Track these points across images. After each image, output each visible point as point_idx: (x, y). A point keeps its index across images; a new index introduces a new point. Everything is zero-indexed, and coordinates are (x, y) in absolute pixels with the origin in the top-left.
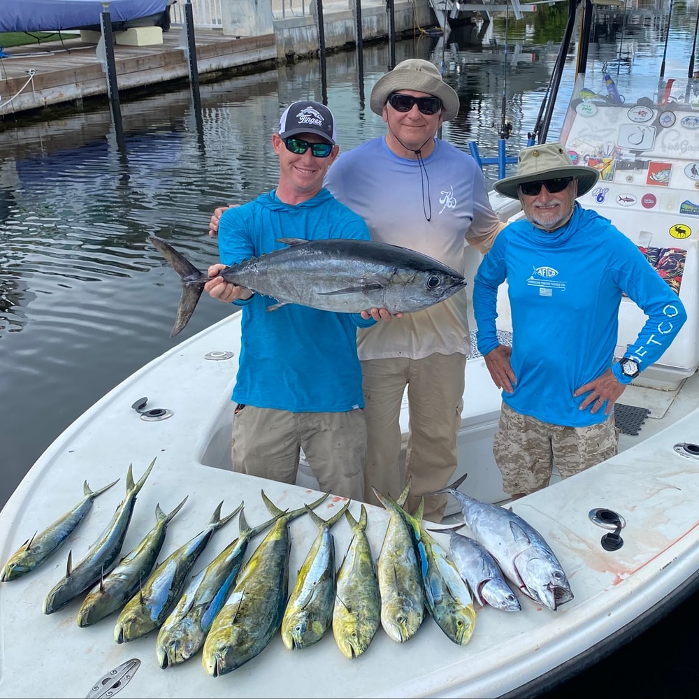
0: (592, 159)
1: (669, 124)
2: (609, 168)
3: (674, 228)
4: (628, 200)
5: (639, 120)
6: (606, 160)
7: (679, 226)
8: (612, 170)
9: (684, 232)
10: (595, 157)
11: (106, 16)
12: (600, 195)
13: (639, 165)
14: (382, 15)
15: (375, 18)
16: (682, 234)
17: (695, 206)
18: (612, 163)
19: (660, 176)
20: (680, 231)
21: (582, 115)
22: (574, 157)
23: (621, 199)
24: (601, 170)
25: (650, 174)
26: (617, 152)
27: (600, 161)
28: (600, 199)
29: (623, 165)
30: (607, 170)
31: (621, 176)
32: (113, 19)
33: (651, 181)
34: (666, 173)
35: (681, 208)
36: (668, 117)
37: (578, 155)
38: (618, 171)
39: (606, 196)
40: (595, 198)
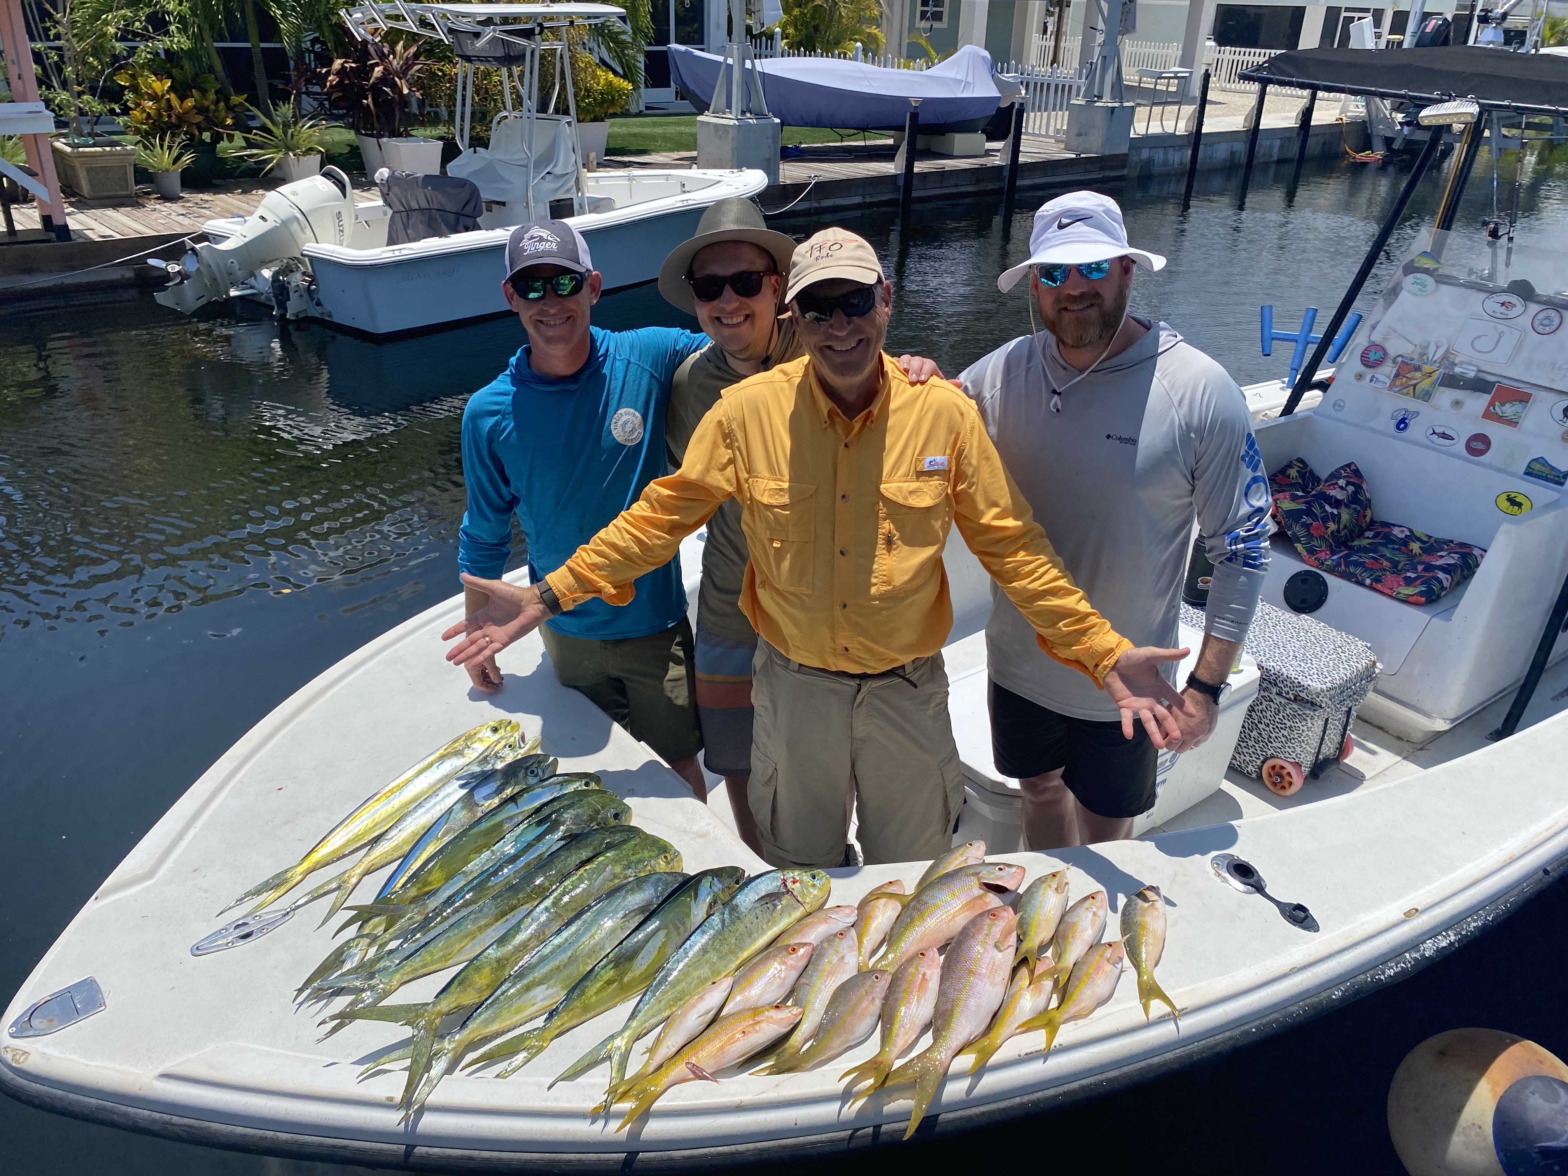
0: (1406, 363)
1: (1548, 330)
2: (1428, 381)
3: (1504, 496)
4: (1444, 436)
5: (1498, 315)
6: (1427, 368)
7: (1513, 495)
8: (1433, 385)
9: (1520, 505)
10: (1412, 359)
11: (914, 116)
12: (1403, 421)
13: (1479, 385)
14: (1289, 139)
15: (1277, 143)
16: (1516, 508)
17: (1553, 468)
18: (1435, 375)
19: (1509, 410)
20: (1512, 501)
21: (1409, 292)
22: (1380, 354)
23: (1434, 433)
24: (1415, 382)
25: (1492, 404)
26: (1447, 359)
27: (1418, 369)
28: (1402, 426)
29: (1451, 381)
30: (1425, 384)
31: (1446, 396)
32: (921, 120)
33: (1488, 415)
34: (1518, 407)
35: (1529, 467)
36: (1548, 318)
37: (1385, 353)
38: (1442, 389)
39: (1412, 423)
40: (1395, 422)
